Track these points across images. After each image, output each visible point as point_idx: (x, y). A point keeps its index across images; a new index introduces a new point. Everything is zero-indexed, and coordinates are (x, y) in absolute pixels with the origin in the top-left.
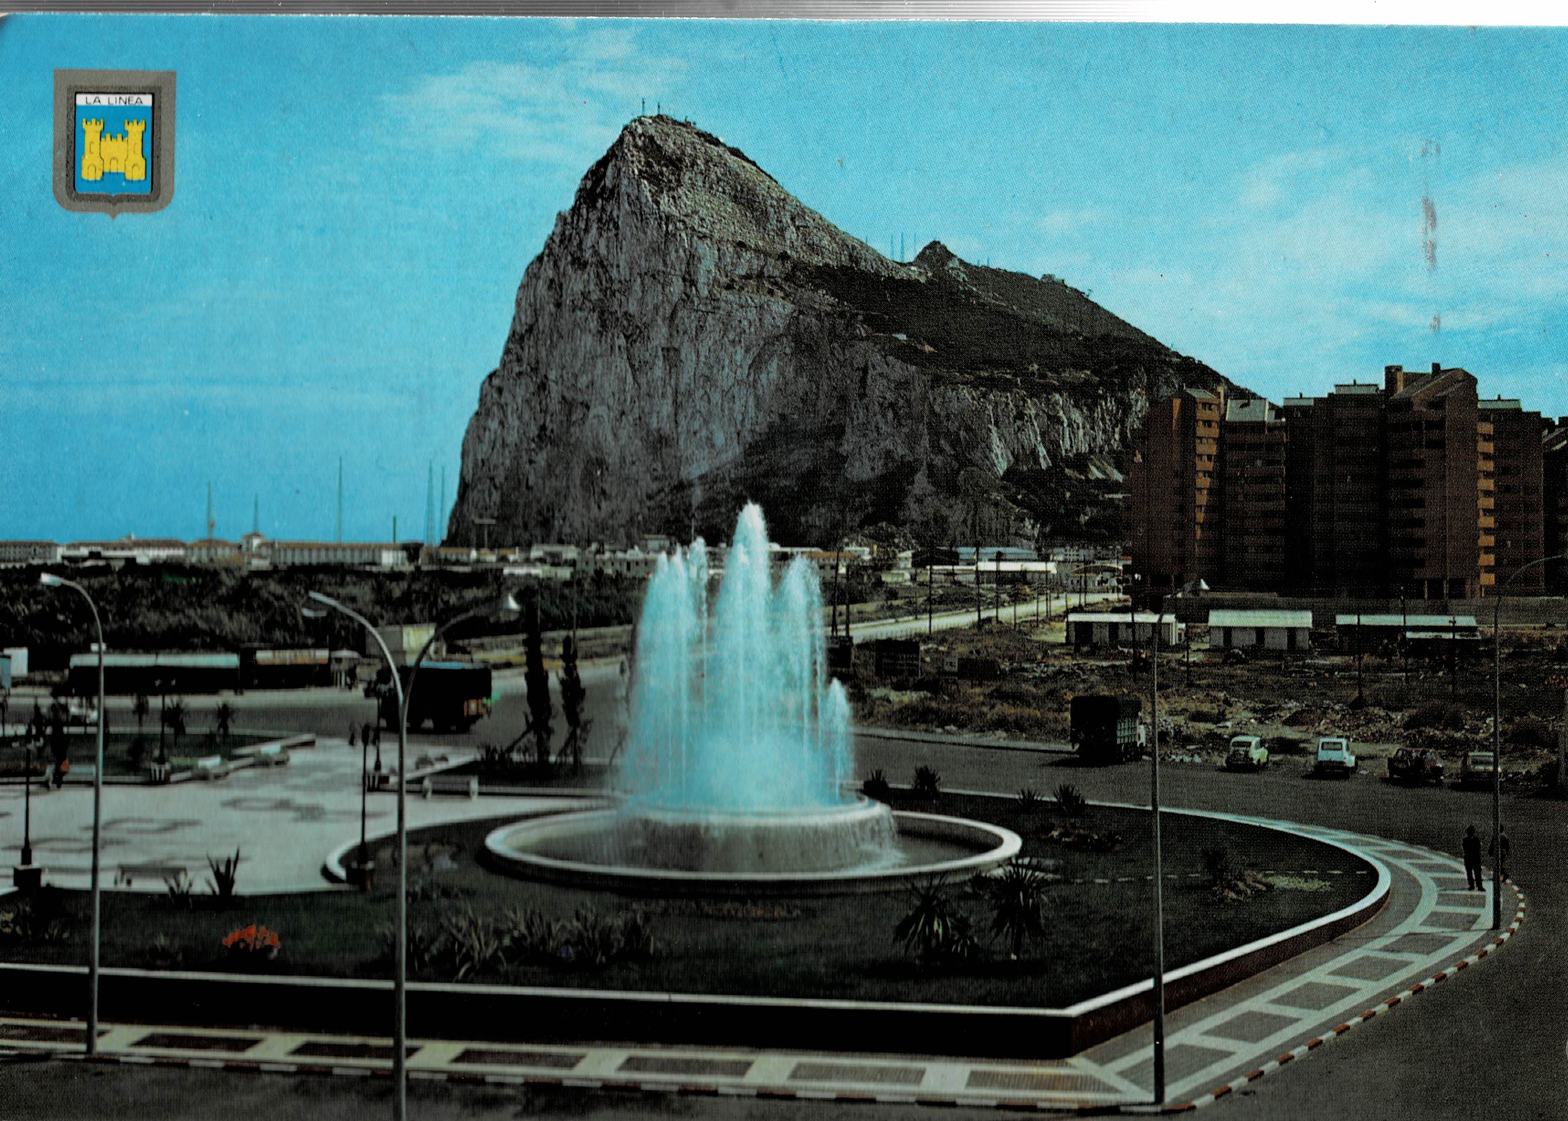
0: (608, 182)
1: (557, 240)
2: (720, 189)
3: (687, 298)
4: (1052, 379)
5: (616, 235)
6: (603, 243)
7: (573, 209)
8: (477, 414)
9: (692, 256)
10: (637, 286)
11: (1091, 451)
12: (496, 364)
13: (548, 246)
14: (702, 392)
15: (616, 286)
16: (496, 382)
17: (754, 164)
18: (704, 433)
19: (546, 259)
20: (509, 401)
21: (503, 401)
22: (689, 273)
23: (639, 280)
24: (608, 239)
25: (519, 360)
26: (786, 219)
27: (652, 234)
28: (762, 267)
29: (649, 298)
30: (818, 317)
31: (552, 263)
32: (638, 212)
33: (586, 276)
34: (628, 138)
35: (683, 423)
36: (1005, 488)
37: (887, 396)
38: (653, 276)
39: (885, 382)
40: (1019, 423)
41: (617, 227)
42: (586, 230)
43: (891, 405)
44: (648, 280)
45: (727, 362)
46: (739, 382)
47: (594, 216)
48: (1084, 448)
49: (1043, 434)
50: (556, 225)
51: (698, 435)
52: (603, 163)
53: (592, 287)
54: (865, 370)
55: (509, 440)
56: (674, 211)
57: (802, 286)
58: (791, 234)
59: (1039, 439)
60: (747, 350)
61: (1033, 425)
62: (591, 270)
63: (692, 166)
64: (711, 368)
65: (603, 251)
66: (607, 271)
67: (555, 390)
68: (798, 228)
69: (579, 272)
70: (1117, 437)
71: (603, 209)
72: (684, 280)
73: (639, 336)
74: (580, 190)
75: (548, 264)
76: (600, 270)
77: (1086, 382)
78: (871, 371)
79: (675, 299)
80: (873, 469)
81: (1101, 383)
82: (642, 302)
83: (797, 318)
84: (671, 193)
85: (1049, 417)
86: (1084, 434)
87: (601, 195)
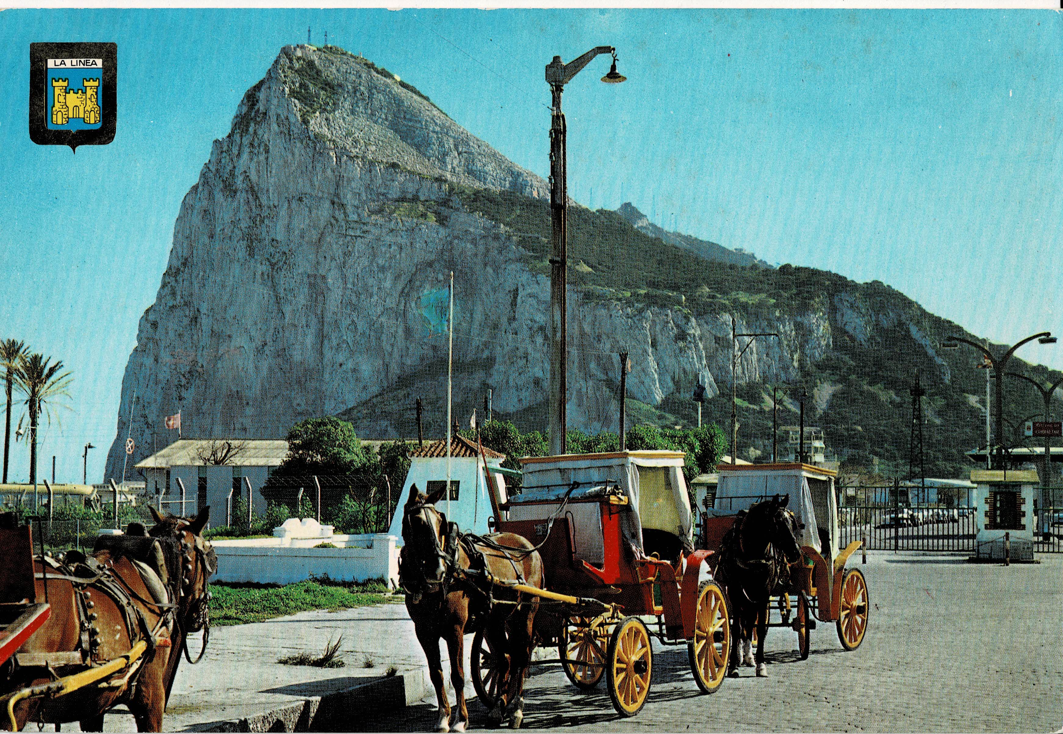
0: (261, 106)
1: (213, 169)
2: (383, 116)
3: (333, 222)
4: (722, 300)
5: (267, 159)
6: (253, 166)
7: (229, 136)
8: (136, 350)
9: (341, 177)
10: (283, 212)
11: (765, 380)
12: (153, 301)
13: (203, 175)
14: (349, 321)
15: (265, 212)
16: (151, 317)
17: (427, 99)
18: (350, 365)
19: (200, 188)
20: (162, 338)
21: (157, 337)
22: (337, 195)
23: (286, 204)
24: (258, 163)
25: (174, 294)
26: (450, 143)
27: (301, 155)
28: (417, 191)
29: (295, 222)
30: (474, 242)
31: (206, 192)
32: (286, 132)
33: (235, 204)
34: (284, 61)
35: (328, 354)
36: (660, 417)
37: (537, 319)
38: (300, 199)
39: (534, 302)
40: (681, 344)
41: (267, 152)
42: (239, 155)
43: (542, 329)
44: (294, 204)
45: (375, 289)
46: (386, 310)
47: (246, 141)
48: (757, 377)
49: (709, 358)
50: (212, 153)
51: (344, 367)
52: (258, 87)
53: (241, 215)
54: (516, 292)
55: (161, 377)
56: (325, 131)
57: (458, 210)
58: (453, 161)
59: (704, 362)
60: (397, 277)
61: (696, 346)
62: (241, 197)
63: (355, 92)
64: (358, 295)
65: (254, 177)
66: (257, 197)
67: (205, 322)
68: (459, 154)
69: (230, 199)
70: (796, 364)
71: (255, 133)
72: (333, 203)
73: (285, 263)
74: (236, 117)
75: (203, 193)
76: (250, 197)
77: (760, 305)
78: (521, 293)
79: (322, 224)
80: (520, 400)
81: (776, 306)
82: (288, 228)
83: (451, 243)
84: (324, 115)
85: (717, 339)
86: (759, 360)
87: (254, 119)
